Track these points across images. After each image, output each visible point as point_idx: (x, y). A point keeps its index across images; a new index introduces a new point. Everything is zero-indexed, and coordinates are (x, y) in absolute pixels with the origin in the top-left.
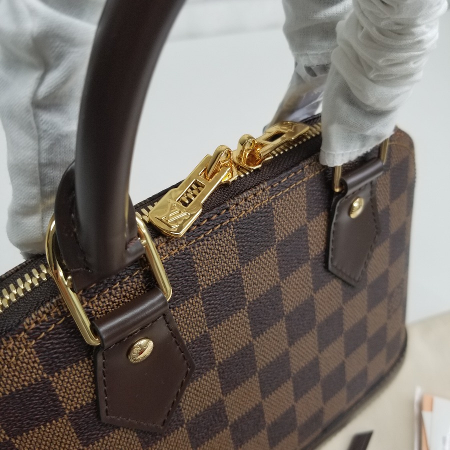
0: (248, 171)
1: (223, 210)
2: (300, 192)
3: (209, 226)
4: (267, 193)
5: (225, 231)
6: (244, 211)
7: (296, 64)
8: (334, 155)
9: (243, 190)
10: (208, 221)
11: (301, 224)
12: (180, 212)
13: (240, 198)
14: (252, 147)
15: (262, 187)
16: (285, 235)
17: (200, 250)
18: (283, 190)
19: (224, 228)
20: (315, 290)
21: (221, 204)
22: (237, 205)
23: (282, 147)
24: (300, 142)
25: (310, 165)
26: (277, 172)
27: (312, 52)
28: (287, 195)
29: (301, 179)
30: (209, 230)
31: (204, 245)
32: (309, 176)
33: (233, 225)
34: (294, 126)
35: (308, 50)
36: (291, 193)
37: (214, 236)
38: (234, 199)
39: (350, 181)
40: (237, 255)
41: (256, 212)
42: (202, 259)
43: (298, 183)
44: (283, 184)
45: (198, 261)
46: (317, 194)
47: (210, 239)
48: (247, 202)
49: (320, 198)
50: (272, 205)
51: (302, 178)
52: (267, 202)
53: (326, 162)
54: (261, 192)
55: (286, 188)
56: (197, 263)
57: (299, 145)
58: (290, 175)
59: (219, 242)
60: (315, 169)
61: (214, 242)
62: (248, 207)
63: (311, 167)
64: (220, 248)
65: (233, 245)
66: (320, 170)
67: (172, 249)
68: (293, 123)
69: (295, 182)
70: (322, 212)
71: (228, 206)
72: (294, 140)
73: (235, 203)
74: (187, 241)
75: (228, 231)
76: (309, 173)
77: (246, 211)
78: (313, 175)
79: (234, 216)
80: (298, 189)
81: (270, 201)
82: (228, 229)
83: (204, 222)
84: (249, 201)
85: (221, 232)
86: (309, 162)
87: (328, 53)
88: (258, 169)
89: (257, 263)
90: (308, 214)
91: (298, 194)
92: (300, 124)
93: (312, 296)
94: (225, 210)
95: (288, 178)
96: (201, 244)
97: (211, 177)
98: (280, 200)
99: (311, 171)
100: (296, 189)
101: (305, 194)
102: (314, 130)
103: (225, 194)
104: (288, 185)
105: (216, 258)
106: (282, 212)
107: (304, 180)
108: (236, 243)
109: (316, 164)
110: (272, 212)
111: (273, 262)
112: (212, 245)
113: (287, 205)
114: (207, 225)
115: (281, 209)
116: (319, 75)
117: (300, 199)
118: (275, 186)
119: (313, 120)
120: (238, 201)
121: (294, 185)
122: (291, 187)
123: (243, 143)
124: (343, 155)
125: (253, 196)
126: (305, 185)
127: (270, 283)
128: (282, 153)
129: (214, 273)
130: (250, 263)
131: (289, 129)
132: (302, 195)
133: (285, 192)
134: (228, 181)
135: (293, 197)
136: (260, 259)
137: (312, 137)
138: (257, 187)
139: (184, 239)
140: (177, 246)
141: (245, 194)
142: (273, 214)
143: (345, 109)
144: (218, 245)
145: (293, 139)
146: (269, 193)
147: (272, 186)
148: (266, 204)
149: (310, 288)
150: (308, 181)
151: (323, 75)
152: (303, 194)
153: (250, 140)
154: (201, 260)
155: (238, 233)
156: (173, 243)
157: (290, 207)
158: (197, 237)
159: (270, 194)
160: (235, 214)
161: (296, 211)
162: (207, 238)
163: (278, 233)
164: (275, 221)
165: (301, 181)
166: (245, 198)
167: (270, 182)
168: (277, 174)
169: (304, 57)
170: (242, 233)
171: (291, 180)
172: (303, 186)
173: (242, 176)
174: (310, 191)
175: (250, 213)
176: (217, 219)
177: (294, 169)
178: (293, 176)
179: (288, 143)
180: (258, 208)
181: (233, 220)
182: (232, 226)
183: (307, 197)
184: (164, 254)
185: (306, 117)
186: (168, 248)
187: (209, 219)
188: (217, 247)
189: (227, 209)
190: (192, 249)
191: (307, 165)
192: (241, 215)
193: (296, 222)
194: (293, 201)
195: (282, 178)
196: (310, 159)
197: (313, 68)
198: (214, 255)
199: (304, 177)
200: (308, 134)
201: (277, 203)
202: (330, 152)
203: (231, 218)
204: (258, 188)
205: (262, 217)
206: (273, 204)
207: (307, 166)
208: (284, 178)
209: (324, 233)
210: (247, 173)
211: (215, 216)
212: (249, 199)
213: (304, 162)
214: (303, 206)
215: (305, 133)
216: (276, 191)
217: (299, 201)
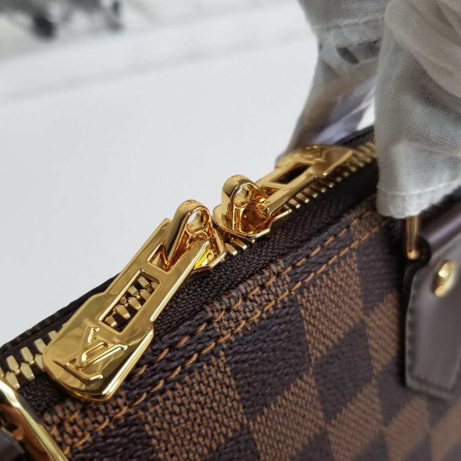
0: (246, 242)
1: (201, 324)
2: (347, 268)
3: (173, 361)
4: (285, 279)
5: (208, 365)
6: (243, 319)
7: (321, 46)
8: (404, 198)
9: (239, 279)
10: (170, 351)
11: (354, 322)
12: (106, 345)
13: (233, 297)
14: (249, 198)
15: (275, 270)
16: (327, 348)
17: (160, 411)
18: (315, 269)
19: (206, 359)
20: (387, 422)
21: (196, 313)
22: (228, 310)
23: (306, 190)
24: (339, 179)
25: (360, 218)
26: (300, 237)
27: (347, 22)
28: (324, 276)
29: (347, 246)
30: (174, 369)
31: (165, 399)
32: (360, 237)
33: (223, 350)
34: (324, 152)
35: (339, 18)
36: (331, 272)
37: (187, 378)
38: (220, 301)
39: (434, 238)
40: (238, 402)
41: (268, 318)
42: (166, 426)
43: (342, 254)
44: (314, 259)
45: (157, 433)
46: (378, 266)
47: (178, 386)
48: (248, 303)
49: (383, 271)
50: (297, 299)
51: (348, 242)
52: (287, 296)
53: (389, 211)
54: (273, 279)
55: (321, 264)
56: (155, 437)
57: (337, 184)
58: (325, 241)
59: (197, 388)
60: (371, 224)
61: (187, 390)
62: (251, 311)
63: (363, 221)
64: (202, 399)
65: (228, 387)
66: (380, 224)
67: (97, 422)
68: (323, 147)
69: (336, 252)
70: (388, 293)
71: (210, 315)
72: (328, 176)
73: (224, 307)
74: (128, 399)
75: (215, 363)
76: (360, 232)
77: (247, 319)
78: (367, 235)
79: (224, 332)
80: (342, 263)
81: (293, 293)
82: (213, 359)
83: (162, 356)
84: (251, 301)
85: (201, 367)
86: (359, 214)
87: (377, 20)
88: (264, 237)
89: (280, 406)
90: (365, 302)
91: (343, 272)
92: (335, 148)
93: (382, 432)
94: (204, 325)
95: (322, 247)
96: (159, 398)
97: (174, 261)
98: (312, 289)
99: (363, 229)
100: (339, 264)
101: (356, 270)
102: (361, 155)
103: (203, 291)
104: (325, 259)
105: (195, 419)
106: (318, 310)
107: (352, 246)
108: (233, 382)
109: (372, 216)
110: (299, 311)
111: (310, 397)
112: (185, 395)
113: (325, 294)
114: (169, 360)
115: (316, 304)
116: (363, 62)
117: (349, 279)
118: (299, 264)
119: (357, 139)
120: (230, 302)
121: (336, 257)
122: (331, 262)
123: (230, 192)
124: (420, 196)
125: (258, 289)
126: (354, 254)
127: (308, 432)
128: (307, 201)
129: (195, 444)
130: (265, 410)
131: (317, 157)
132: (350, 272)
133: (319, 272)
134: (207, 267)
135: (335, 279)
136: (285, 398)
137: (359, 169)
138: (264, 271)
139: (121, 397)
140: (107, 414)
141: (242, 287)
142: (301, 316)
143: (419, 113)
144: (197, 393)
145: (325, 174)
146: (288, 279)
147: (294, 266)
148: (286, 299)
149: (377, 420)
150: (360, 246)
151: (371, 60)
152: (352, 270)
153: (245, 186)
154: (164, 430)
155: (236, 362)
156: (98, 409)
157: (332, 296)
158: (149, 388)
159: (291, 281)
160: (226, 329)
161: (343, 301)
162: (171, 385)
163: (314, 346)
164: (306, 327)
165: (347, 249)
166: (243, 294)
167: (289, 258)
168: (302, 242)
169: (333, 32)
170: (243, 362)
171: (328, 249)
172: (351, 257)
173: (235, 253)
174: (365, 262)
175: (256, 321)
176: (189, 345)
177: (332, 229)
178: (332, 242)
179: (317, 183)
180: (271, 309)
181: (222, 340)
182: (222, 353)
183: (360, 275)
184: (80, 434)
185: (343, 135)
186: (87, 420)
187: (172, 347)
188: (195, 398)
189: (210, 322)
190: (141, 413)
191: (355, 218)
192: (239, 329)
193: (345, 319)
194: (337, 285)
195: (310, 248)
196: (359, 208)
197: (351, 49)
198: (191, 414)
199: (353, 241)
200: (352, 164)
201: (306, 294)
202: (397, 193)
203: (218, 337)
204: (267, 274)
205: (280, 324)
206: (299, 297)
207: (355, 222)
208: (315, 248)
209: (394, 327)
210: (245, 247)
211: (185, 340)
212: (250, 296)
213: (349, 213)
214: (354, 291)
215: (345, 162)
216: (303, 272)
217: (347, 284)
